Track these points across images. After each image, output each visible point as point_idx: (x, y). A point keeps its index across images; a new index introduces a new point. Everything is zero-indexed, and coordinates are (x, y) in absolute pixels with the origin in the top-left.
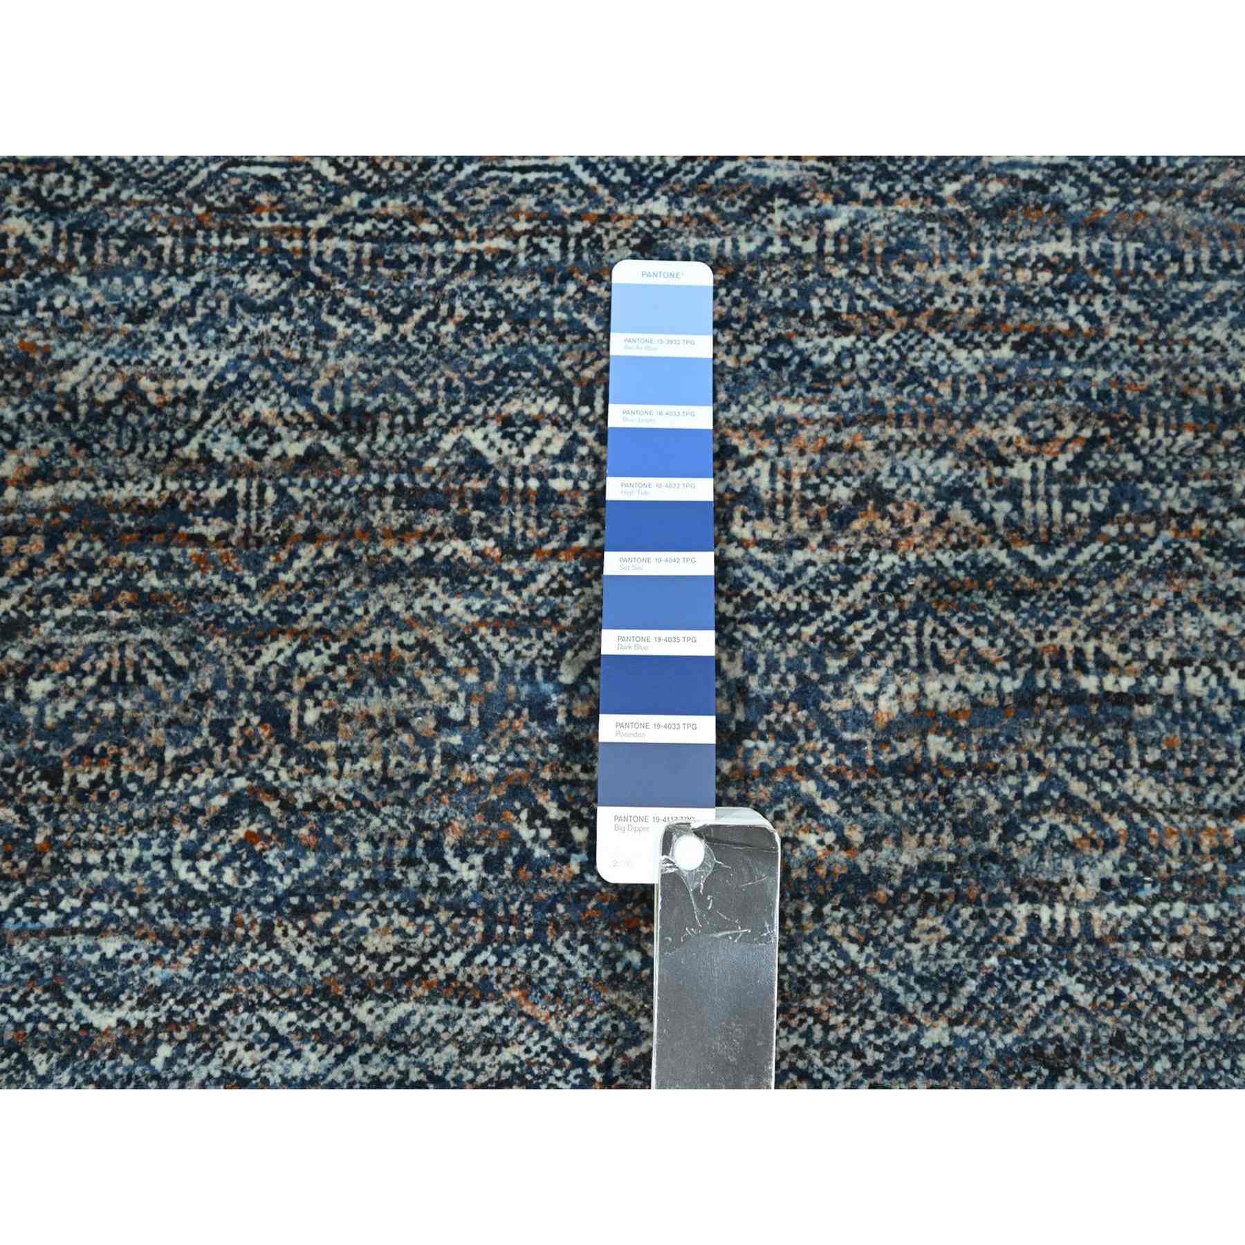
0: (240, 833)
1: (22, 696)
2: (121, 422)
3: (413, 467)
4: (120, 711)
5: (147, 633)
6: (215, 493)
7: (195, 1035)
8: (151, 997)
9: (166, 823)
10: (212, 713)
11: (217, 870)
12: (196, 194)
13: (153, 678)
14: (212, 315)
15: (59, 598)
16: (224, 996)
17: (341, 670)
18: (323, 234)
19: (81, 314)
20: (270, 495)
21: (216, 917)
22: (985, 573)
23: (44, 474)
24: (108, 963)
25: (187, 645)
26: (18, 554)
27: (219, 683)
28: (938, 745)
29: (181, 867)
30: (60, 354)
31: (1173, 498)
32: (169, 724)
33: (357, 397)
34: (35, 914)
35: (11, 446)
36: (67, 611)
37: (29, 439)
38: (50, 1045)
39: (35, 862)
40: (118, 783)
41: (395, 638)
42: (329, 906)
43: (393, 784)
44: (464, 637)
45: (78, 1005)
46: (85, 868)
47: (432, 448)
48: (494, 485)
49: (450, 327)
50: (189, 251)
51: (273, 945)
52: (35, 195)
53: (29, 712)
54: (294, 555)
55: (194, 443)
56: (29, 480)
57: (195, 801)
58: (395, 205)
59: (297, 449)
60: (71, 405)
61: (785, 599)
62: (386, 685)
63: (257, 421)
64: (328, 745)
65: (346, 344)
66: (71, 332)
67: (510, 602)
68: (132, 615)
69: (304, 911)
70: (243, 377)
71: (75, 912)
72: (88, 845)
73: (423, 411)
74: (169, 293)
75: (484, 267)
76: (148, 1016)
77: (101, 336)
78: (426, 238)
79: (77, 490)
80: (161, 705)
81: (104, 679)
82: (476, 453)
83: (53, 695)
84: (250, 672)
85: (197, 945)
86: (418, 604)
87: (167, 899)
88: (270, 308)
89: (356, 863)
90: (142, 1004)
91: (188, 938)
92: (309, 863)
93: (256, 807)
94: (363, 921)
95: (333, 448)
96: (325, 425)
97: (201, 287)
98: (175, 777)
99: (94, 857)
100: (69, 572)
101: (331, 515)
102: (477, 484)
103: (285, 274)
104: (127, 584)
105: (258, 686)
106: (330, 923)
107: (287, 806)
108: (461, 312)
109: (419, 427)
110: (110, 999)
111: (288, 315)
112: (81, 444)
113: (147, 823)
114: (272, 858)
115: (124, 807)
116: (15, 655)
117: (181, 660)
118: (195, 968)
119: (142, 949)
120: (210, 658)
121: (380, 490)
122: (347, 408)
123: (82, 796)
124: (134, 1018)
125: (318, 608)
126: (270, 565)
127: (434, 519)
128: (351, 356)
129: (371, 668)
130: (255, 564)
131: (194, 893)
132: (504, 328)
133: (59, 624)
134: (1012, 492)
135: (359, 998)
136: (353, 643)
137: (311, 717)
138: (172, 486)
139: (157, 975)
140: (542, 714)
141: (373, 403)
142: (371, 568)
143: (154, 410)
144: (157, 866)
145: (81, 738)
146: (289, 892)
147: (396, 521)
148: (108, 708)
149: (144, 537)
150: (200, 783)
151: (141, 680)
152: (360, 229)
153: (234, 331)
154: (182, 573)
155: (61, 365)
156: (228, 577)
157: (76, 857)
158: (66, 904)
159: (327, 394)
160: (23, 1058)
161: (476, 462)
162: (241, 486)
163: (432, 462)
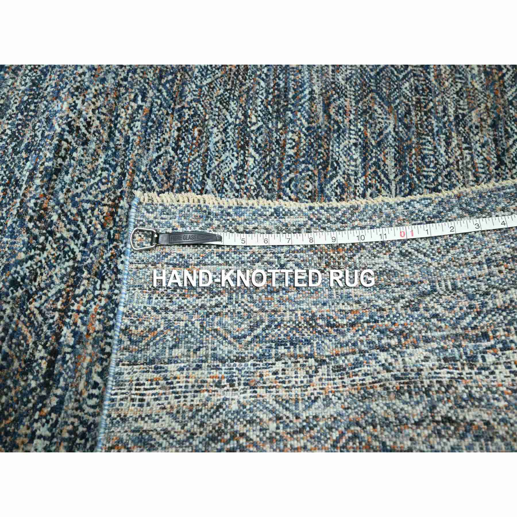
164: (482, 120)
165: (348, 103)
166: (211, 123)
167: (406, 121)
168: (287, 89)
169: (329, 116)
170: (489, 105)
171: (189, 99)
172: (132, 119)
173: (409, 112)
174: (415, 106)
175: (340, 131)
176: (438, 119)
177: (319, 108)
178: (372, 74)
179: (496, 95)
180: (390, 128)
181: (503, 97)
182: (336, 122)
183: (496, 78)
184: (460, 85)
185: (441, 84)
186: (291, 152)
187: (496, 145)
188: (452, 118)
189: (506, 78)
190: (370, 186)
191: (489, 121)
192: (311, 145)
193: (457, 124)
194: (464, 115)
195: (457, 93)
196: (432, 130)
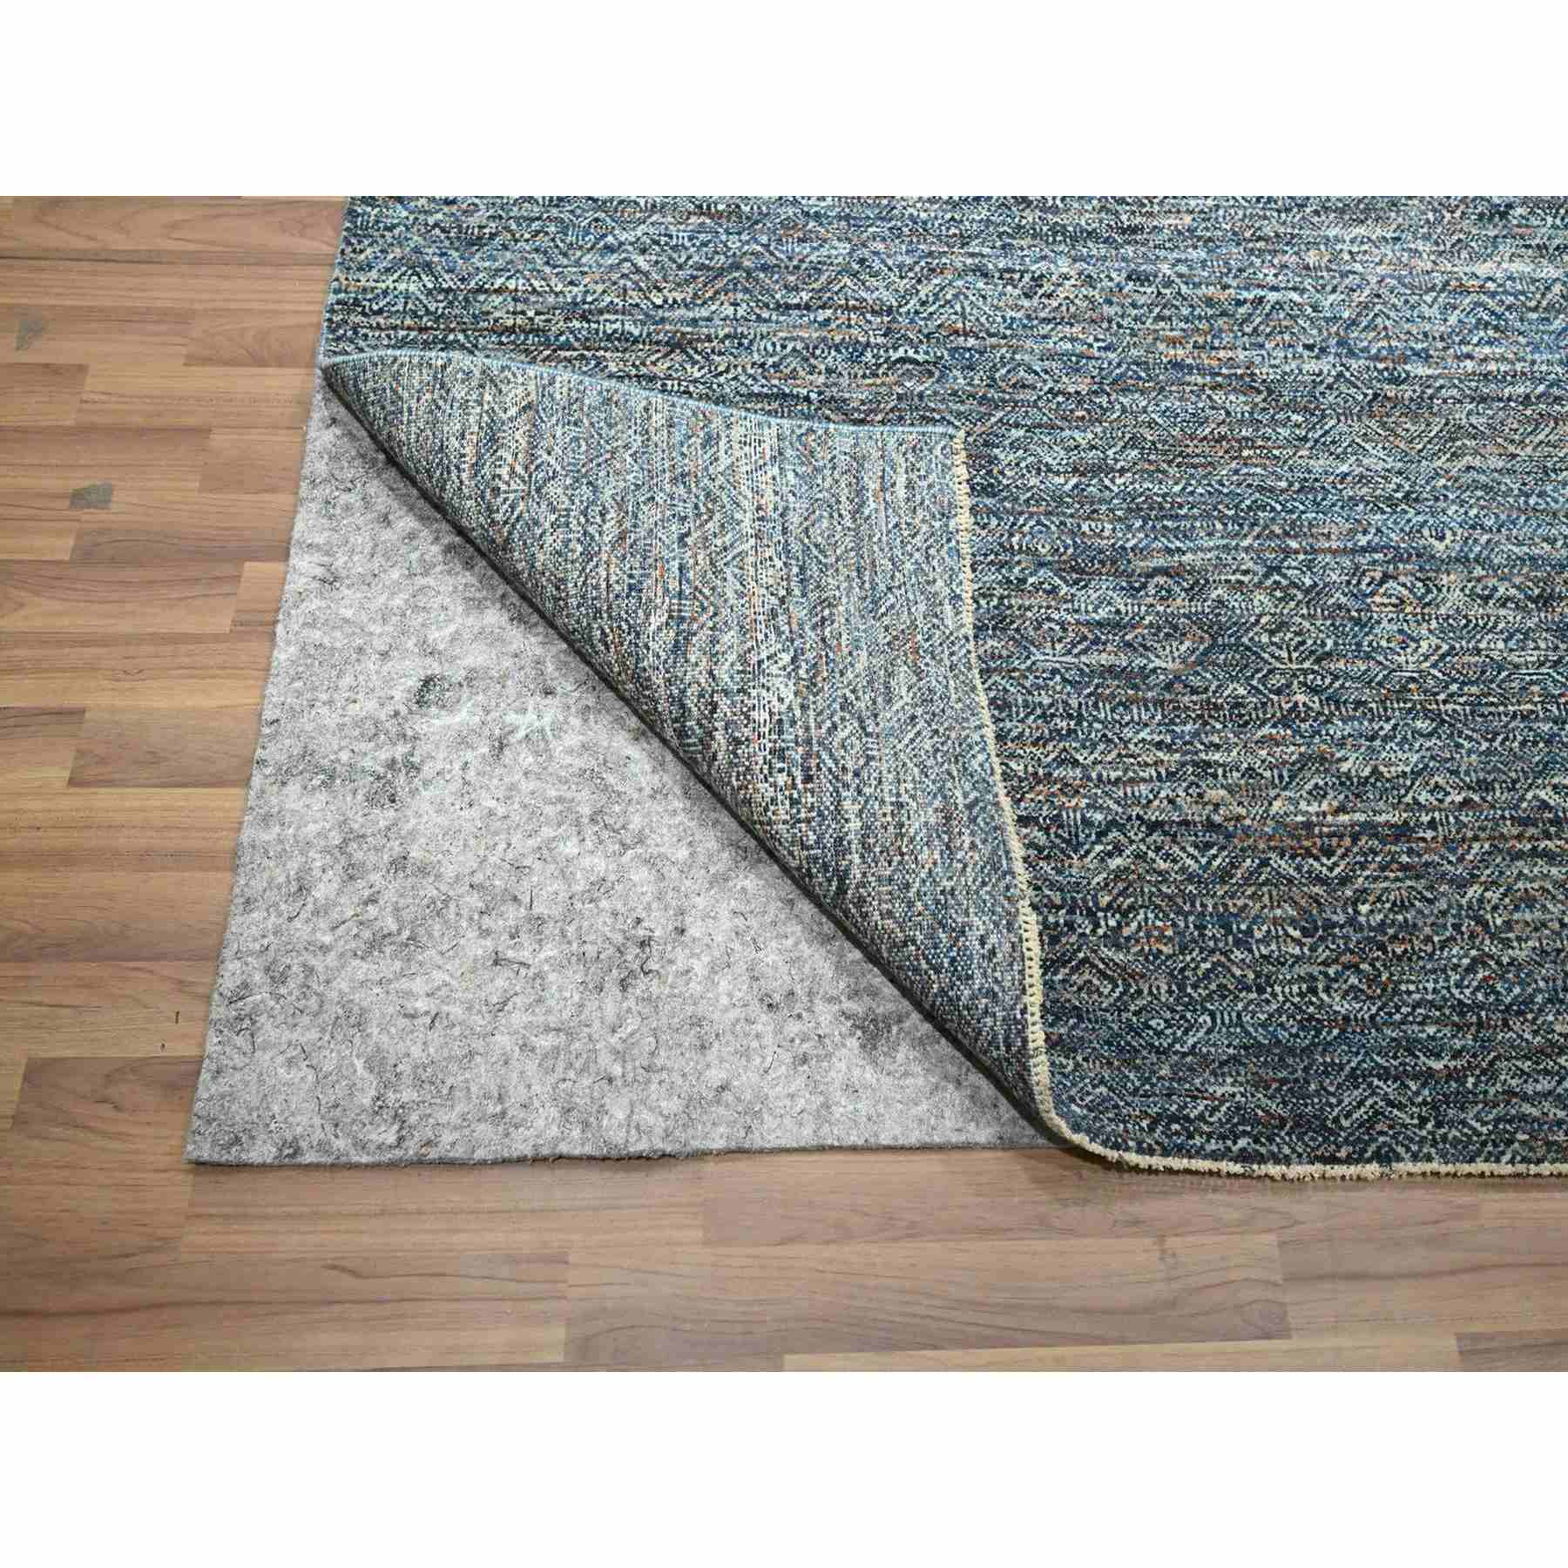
0: (1480, 976)
1: (1357, 912)
2: (1373, 785)
3: (1517, 807)
4: (1406, 920)
5: (1409, 883)
6: (1425, 819)
7: (1484, 1072)
8: (1456, 1055)
9: (1444, 971)
10: (1451, 920)
11: (1473, 993)
12: (1380, 684)
13: (1417, 903)
14: (1405, 738)
15: (1363, 867)
16: (1493, 1054)
17: (1507, 900)
18: (1445, 702)
19: (1343, 737)
20: (1452, 819)
21: (1479, 1017)
23: (1341, 809)
24: (1432, 1038)
25: (1431, 888)
26: (1339, 846)
27: (1450, 906)
29: (1456, 992)
30: (1338, 755)
32: (1433, 924)
33: (1482, 775)
34: (1390, 1015)
35: (1324, 797)
36: (1368, 873)
37: (1331, 794)
38: (1415, 1078)
39: (1384, 990)
40: (1414, 952)
41: (1529, 886)
42: (1531, 1011)
43: (1548, 954)
45: (1423, 1058)
46: (1409, 993)
47: (1522, 799)
48: (1556, 815)
49: (1516, 744)
50: (1385, 710)
51: (1510, 1029)
52: (1305, 684)
53: (1362, 919)
54: (1470, 847)
55: (1410, 795)
56: (1336, 812)
57: (1455, 960)
58: (1474, 689)
59: (1459, 799)
60: (1349, 778)
62: (1531, 907)
63: (1437, 785)
64: (1511, 935)
65: (1469, 752)
66: (1342, 745)
68: (1400, 874)
69: (1520, 1013)
70: (1427, 766)
71: (1409, 1014)
72: (1409, 981)
73: (1514, 782)
74: (1381, 728)
75: (1524, 718)
76: (1458, 1063)
77: (1356, 747)
78: (1492, 704)
79: (1361, 817)
80: (1424, 916)
81: (1394, 904)
82: (1544, 802)
83: (1372, 911)
84: (1464, 902)
85: (1473, 1029)
86: (1536, 870)
87: (1452, 1007)
88: (1430, 735)
89: (1539, 990)
90: (1454, 1057)
91: (1469, 1026)
92: (1517, 990)
93: (1484, 964)
94: (1550, 1018)
95: (1476, 798)
96: (1469, 788)
97: (1396, 725)
98: (1442, 949)
99: (1412, 988)
100: (1365, 855)
101: (1484, 830)
102: (1548, 815)
103: (1433, 720)
104: (1393, 860)
105: (1470, 908)
106: (1535, 1019)
107: (1499, 963)
108: (1520, 738)
109: (1514, 789)
110: (1438, 1056)
111: (1439, 737)
112: (1357, 796)
113: (1434, 971)
114: (1499, 987)
115: (1421, 963)
116: (1349, 893)
117: (1429, 896)
118: (1475, 1040)
119: (1447, 1031)
120: (1443, 894)
121: (1503, 817)
122: (1478, 781)
123: (1399, 958)
124: (1452, 1064)
125: (1488, 872)
126: (1460, 851)
127: (1531, 831)
128: (1474, 757)
129: (1521, 899)
130: (1453, 851)
131: (1465, 1005)
132: (1541, 745)
133: (1367, 878)
135: (1559, 1054)
136: (1509, 889)
137: (1499, 922)
138: (1405, 815)
139: (1458, 1044)
141: (1490, 778)
142: (1509, 853)
143: (1388, 780)
144: (1444, 992)
145: (1391, 931)
146: (1511, 1004)
147: (1515, 832)
148: (1400, 917)
149: (1396, 840)
150: (1454, 952)
151: (1413, 905)
152: (1462, 700)
153: (1417, 746)
154: (1420, 856)
155: (1340, 760)
156: (1442, 857)
157: (1403, 987)
158: (1404, 1010)
159: (1467, 773)
160: (1403, 1083)
161: (1545, 806)
162: (1437, 815)
163: (1524, 805)
164: (1217, 806)
165: (1180, 603)
166: (1099, 430)
167: (1178, 687)
168: (1176, 517)
169: (1150, 575)
170: (1248, 822)
171: (1122, 399)
172: (1073, 340)
173: (1194, 691)
174: (1208, 701)
175: (1133, 591)
176: (1196, 734)
177: (1160, 561)
178: (1245, 640)
179: (1271, 838)
180: (1158, 663)
181: (1270, 848)
182: (1144, 586)
183: (1306, 843)
184: (1268, 774)
185: (1261, 742)
186: (1085, 528)
187: (1180, 824)
188: (1203, 756)
189: (1311, 861)
190: (1065, 630)
191: (1217, 819)
192: (1101, 552)
193: (1195, 764)
194: (1215, 776)
195: (1250, 768)
196: (1172, 722)
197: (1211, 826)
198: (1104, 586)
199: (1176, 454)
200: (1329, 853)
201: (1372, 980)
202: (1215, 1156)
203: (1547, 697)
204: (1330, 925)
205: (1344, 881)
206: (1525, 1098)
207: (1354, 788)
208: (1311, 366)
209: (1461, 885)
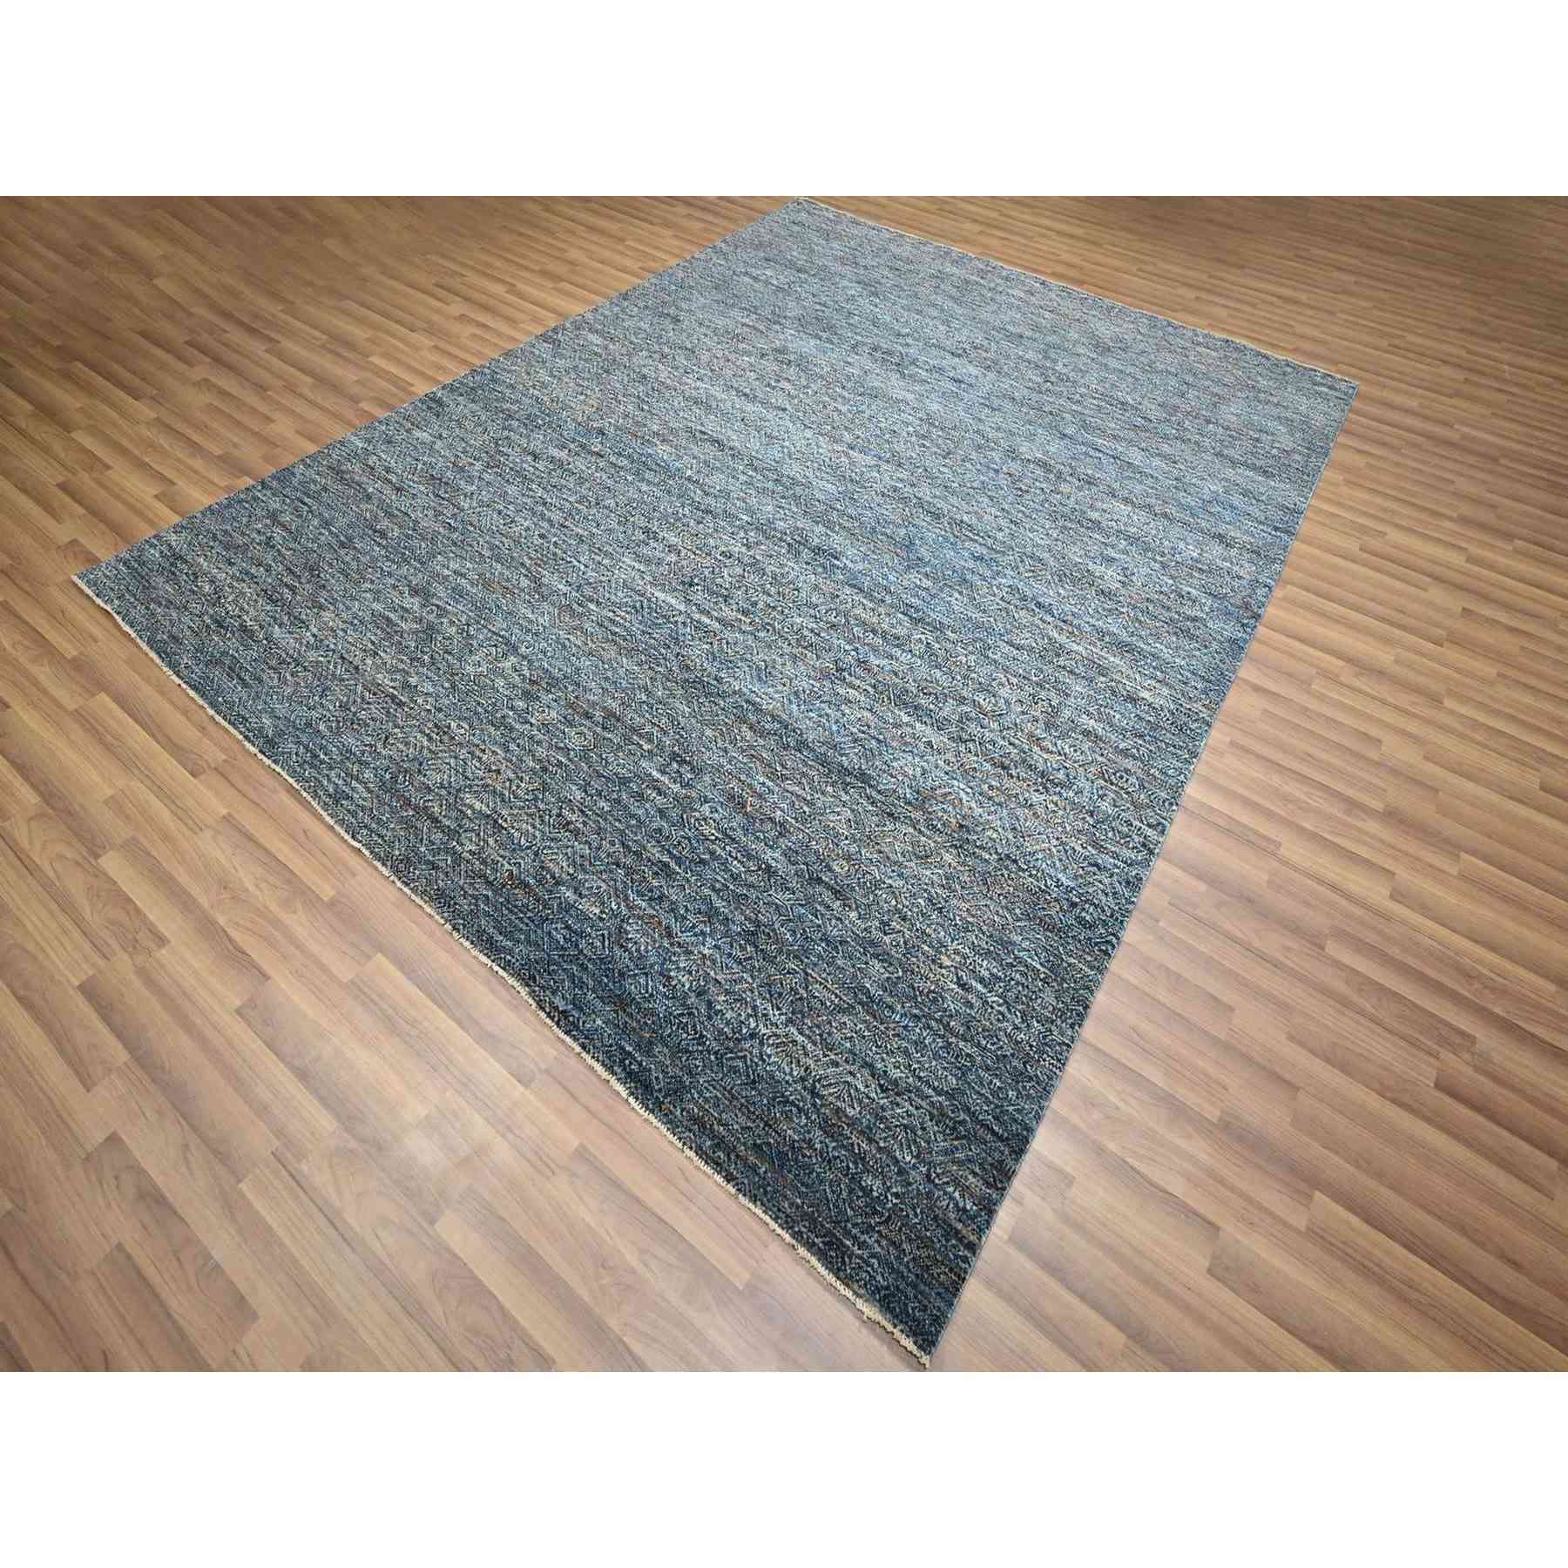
22: (502, 795)
28: (469, 812)
31: (542, 806)
44: (422, 747)
61: (470, 776)
67: (434, 748)
134: (518, 787)
140: (421, 764)
161: (449, 727)
197: (357, 668)
198: (416, 600)
199: (487, 585)
200: (374, 694)
201: (338, 728)
202: (241, 733)
203: (494, 704)
204: (349, 710)
205: (368, 703)
206: (329, 780)
207: (406, 685)
208: (560, 587)
209: (396, 726)
